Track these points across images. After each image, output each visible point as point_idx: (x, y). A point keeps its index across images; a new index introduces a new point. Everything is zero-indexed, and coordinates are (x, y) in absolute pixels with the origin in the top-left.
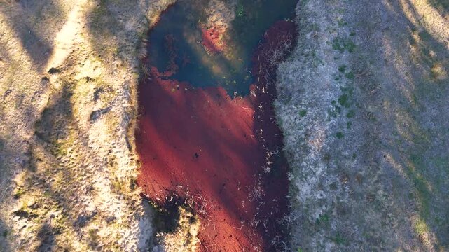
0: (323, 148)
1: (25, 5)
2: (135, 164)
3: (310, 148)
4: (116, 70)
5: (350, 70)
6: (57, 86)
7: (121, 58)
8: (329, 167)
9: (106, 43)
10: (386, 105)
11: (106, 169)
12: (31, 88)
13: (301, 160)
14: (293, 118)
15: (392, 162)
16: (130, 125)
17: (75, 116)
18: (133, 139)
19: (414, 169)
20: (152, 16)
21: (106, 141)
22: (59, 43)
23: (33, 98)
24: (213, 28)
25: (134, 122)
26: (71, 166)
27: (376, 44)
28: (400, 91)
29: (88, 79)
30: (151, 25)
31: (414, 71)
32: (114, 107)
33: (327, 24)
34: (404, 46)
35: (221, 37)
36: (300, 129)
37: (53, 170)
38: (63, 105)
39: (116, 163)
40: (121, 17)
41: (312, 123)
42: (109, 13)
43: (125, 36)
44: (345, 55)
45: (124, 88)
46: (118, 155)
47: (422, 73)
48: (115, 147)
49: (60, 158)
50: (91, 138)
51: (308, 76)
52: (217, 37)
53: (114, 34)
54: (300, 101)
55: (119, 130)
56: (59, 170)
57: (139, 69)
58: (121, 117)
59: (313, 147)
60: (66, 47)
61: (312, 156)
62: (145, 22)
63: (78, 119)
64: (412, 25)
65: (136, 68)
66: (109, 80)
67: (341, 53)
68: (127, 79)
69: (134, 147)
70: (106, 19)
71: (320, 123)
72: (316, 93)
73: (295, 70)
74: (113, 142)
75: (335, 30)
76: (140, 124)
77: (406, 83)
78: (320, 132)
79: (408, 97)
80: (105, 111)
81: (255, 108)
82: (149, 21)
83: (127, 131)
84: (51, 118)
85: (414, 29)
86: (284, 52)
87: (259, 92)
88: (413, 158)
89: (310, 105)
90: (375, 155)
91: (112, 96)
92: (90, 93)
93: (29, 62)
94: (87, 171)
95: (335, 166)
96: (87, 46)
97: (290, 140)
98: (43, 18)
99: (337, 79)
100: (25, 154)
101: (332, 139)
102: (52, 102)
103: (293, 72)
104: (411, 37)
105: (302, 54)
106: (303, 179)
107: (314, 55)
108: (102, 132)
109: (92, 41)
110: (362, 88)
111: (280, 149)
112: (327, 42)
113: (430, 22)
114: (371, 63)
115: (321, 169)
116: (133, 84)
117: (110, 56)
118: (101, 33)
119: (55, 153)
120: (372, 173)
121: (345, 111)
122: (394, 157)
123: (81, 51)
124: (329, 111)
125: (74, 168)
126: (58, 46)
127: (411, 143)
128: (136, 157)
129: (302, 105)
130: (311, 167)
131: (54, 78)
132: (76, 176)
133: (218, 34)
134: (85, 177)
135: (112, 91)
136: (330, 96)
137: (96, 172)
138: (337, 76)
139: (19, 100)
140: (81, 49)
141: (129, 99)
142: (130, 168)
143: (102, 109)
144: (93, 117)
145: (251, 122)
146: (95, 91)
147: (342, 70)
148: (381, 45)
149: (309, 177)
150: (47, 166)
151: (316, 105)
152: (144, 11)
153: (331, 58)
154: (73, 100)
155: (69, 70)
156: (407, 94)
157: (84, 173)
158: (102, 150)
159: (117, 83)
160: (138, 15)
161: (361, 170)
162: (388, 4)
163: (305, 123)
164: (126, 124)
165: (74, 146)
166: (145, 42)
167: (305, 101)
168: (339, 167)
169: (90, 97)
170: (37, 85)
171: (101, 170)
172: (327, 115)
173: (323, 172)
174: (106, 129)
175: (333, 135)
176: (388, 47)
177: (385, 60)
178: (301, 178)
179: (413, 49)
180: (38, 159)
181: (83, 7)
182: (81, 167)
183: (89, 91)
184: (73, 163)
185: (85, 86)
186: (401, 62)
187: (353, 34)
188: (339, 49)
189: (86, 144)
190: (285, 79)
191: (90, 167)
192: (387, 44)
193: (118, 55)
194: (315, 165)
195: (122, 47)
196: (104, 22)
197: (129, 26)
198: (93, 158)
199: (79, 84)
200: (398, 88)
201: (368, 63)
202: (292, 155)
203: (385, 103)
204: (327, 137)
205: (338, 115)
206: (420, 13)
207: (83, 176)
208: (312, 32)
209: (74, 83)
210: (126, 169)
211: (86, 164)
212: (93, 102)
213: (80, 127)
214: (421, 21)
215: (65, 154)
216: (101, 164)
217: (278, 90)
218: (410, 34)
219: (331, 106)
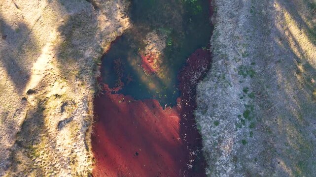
0: (232, 152)
1: (10, 42)
2: (91, 160)
3: (222, 151)
4: (77, 88)
5: (251, 91)
6: (33, 104)
7: (81, 79)
8: (236, 167)
9: (70, 68)
10: (279, 122)
11: (69, 167)
12: (14, 106)
13: (215, 160)
14: (209, 127)
15: (285, 167)
16: (87, 131)
17: (46, 125)
18: (89, 141)
19: (300, 173)
20: (105, 46)
21: (69, 144)
22: (35, 70)
23: (15, 114)
24: (149, 55)
25: (90, 128)
26: (43, 165)
27: (270, 73)
28: (289, 111)
29: (56, 96)
30: (104, 52)
31: (299, 95)
32: (75, 117)
33: (234, 54)
34: (292, 75)
35: (155, 61)
36: (214, 135)
37: (29, 169)
38: (37, 118)
39: (77, 161)
40: (81, 48)
41: (223, 132)
42: (73, 46)
43: (84, 61)
44: (248, 79)
45: (83, 101)
46: (79, 154)
47: (306, 96)
48: (76, 148)
49: (35, 160)
50: (58, 142)
51: (220, 95)
52: (152, 62)
53: (76, 61)
54: (214, 114)
55: (79, 134)
56: (33, 169)
57: (95, 86)
58: (81, 124)
59: (224, 151)
60: (41, 73)
61: (224, 158)
62: (100, 50)
63: (48, 128)
64: (297, 58)
65: (92, 85)
66: (72, 96)
67: (245, 77)
68: (86, 94)
69: (90, 147)
70: (70, 50)
71: (229, 132)
72: (226, 108)
73: (210, 89)
74: (74, 144)
75: (240, 60)
76: (95, 130)
77: (294, 104)
78: (230, 139)
79: (296, 115)
80: (69, 120)
81: (181, 116)
82: (102, 50)
83: (86, 135)
84: (28, 128)
85: (299, 62)
86: (202, 73)
87: (183, 104)
88: (300, 163)
89: (222, 117)
90: (272, 162)
91: (74, 107)
92: (58, 107)
93: (12, 87)
94: (55, 169)
95: (241, 167)
96: (56, 71)
97: (208, 142)
98: (23, 52)
99: (241, 98)
100: (8, 159)
101: (238, 145)
102: (29, 116)
103: (209, 90)
104: (297, 68)
105: (215, 76)
106: (217, 175)
107: (224, 78)
108: (66, 137)
109: (60, 67)
110: (260, 106)
111: (200, 149)
112: (234, 69)
113: (311, 56)
114: (267, 88)
115: (230, 168)
116: (90, 98)
117: (73, 78)
118: (67, 60)
119: (31, 156)
120: (269, 174)
121: (248, 123)
122: (286, 163)
123: (52, 75)
124: (236, 123)
125: (45, 167)
126: (35, 73)
127: (298, 152)
128: (92, 155)
129: (216, 117)
130: (223, 166)
131: (31, 98)
132: (46, 173)
133: (153, 59)
134: (53, 174)
135: (75, 104)
136: (237, 111)
137: (62, 169)
138: (242, 95)
139: (5, 116)
140: (52, 73)
141: (87, 110)
142: (87, 164)
143: (66, 119)
144: (60, 125)
145: (178, 127)
146: (61, 105)
147: (245, 91)
148: (274, 74)
149: (221, 174)
150: (25, 166)
151: (227, 118)
152: (99, 42)
153: (237, 81)
154: (45, 113)
155: (42, 91)
156: (295, 112)
157: (52, 170)
158: (66, 151)
159: (78, 98)
160: (94, 45)
161: (261, 172)
162: (280, 42)
163: (218, 131)
164: (84, 129)
165: (45, 149)
166: (99, 65)
167: (218, 114)
168: (244, 168)
169: (58, 110)
170: (18, 105)
171: (65, 167)
172: (235, 126)
173: (232, 171)
174: (69, 135)
175: (239, 142)
176: (280, 75)
177: (278, 85)
178: (216, 173)
179: (299, 77)
180: (18, 162)
181: (53, 43)
182: (50, 165)
183: (57, 105)
184: (44, 163)
185: (54, 102)
186: (290, 88)
187: (253, 64)
188: (243, 75)
189: (54, 148)
190: (203, 95)
191: (57, 166)
192: (279, 73)
193: (79, 77)
194: (226, 165)
195: (82, 70)
196: (69, 53)
197: (87, 54)
198: (59, 158)
199: (49, 100)
200: (288, 108)
201: (265, 87)
202: (208, 154)
203: (278, 120)
204: (235, 144)
205: (243, 126)
206: (303, 48)
207: (52, 173)
208: (222, 60)
209: (46, 100)
210: (84, 165)
211: (54, 163)
212: (60, 114)
213: (50, 134)
214: (305, 55)
215: (38, 156)
216: (66, 163)
217: (198, 102)
218: (296, 65)
219: (238, 119)
